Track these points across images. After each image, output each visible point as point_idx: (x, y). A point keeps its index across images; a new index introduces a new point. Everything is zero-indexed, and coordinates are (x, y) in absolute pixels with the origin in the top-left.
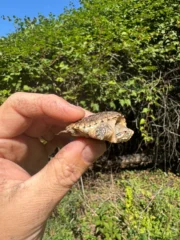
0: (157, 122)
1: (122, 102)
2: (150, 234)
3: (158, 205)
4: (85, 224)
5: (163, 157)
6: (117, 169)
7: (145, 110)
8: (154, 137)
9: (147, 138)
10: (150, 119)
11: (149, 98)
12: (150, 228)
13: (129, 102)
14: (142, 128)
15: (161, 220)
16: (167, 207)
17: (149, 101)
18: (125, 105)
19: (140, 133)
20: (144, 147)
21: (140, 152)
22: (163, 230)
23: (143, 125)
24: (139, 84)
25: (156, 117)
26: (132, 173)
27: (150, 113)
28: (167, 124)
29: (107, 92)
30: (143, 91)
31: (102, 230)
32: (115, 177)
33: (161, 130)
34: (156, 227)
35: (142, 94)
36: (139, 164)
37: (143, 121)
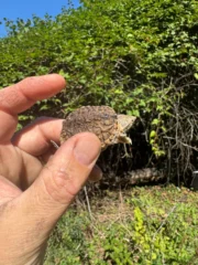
0: (168, 134)
2: (164, 256)
3: (171, 223)
4: (92, 248)
5: (176, 171)
6: (126, 186)
7: (156, 122)
8: (166, 149)
9: (158, 152)
10: (161, 131)
11: (159, 108)
12: (163, 249)
13: (137, 113)
14: (152, 141)
15: (175, 240)
16: (181, 226)
17: (159, 111)
19: (151, 147)
20: (155, 160)
21: (150, 167)
22: (178, 250)
23: (153, 138)
24: (148, 93)
25: (167, 127)
26: (142, 189)
27: (161, 124)
28: (180, 135)
29: (113, 103)
30: (153, 100)
31: (112, 255)
32: (124, 195)
33: (173, 142)
34: (170, 248)
35: (151, 103)
36: (150, 179)
37: (153, 133)
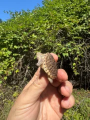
0: (81, 65)
1: (64, 55)
3: (82, 107)
5: (84, 82)
7: (76, 59)
8: (80, 72)
9: (76, 73)
10: (78, 63)
11: (78, 52)
12: (78, 119)
13: (67, 55)
14: (74, 68)
17: (78, 54)
18: (66, 56)
19: (73, 70)
20: (74, 77)
21: (72, 80)
23: (74, 66)
24: (72, 46)
25: (81, 62)
27: (78, 60)
28: (87, 66)
29: (56, 50)
30: (75, 49)
33: (84, 69)
34: (81, 119)
37: (74, 64)
